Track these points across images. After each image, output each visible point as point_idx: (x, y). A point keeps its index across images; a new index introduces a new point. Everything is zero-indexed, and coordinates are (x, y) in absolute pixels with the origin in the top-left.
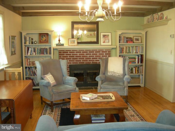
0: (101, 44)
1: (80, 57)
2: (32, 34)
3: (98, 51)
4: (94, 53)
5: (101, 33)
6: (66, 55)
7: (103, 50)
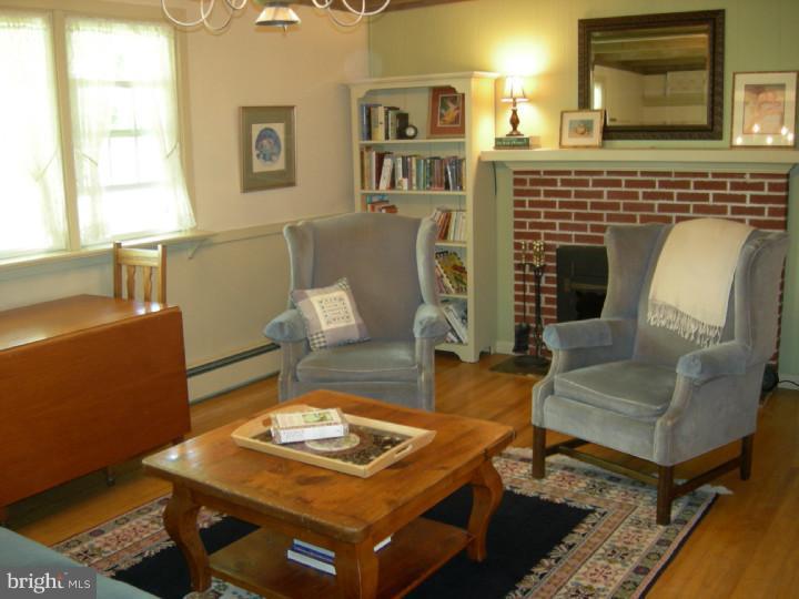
0: (731, 141)
1: (612, 209)
2: (404, 91)
3: (710, 179)
4: (692, 190)
5: (734, 74)
6: (547, 193)
7: (742, 175)
